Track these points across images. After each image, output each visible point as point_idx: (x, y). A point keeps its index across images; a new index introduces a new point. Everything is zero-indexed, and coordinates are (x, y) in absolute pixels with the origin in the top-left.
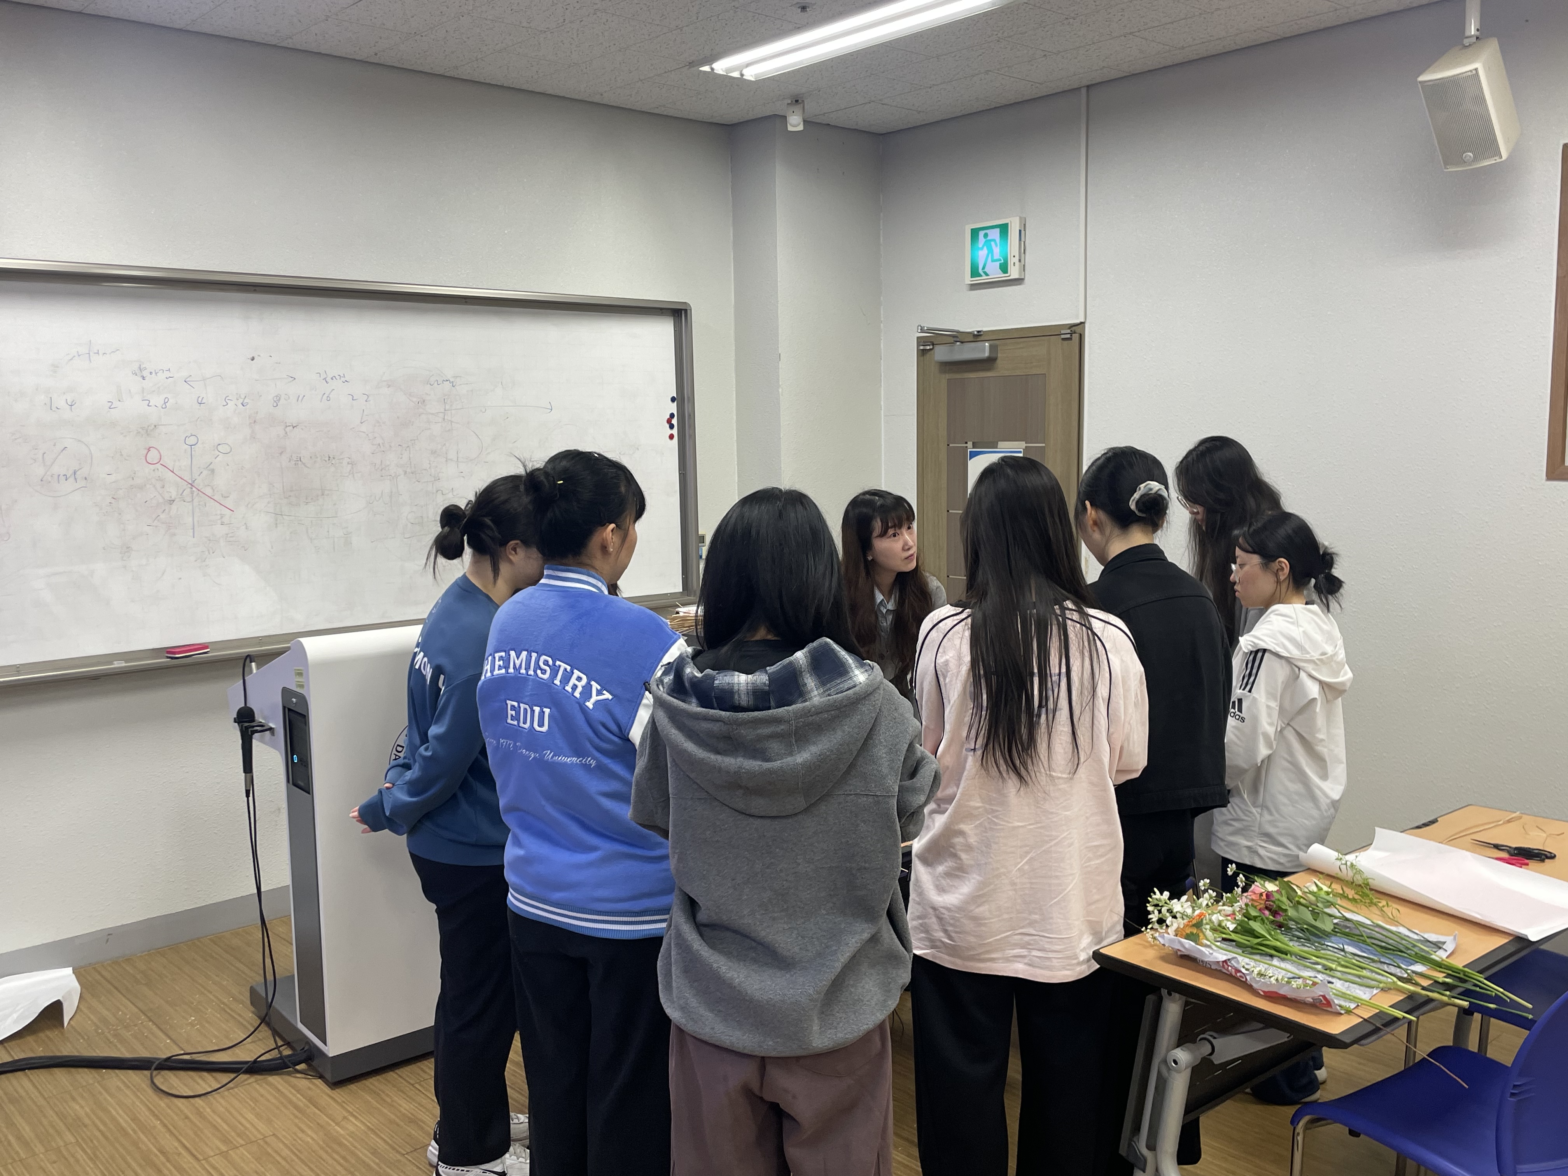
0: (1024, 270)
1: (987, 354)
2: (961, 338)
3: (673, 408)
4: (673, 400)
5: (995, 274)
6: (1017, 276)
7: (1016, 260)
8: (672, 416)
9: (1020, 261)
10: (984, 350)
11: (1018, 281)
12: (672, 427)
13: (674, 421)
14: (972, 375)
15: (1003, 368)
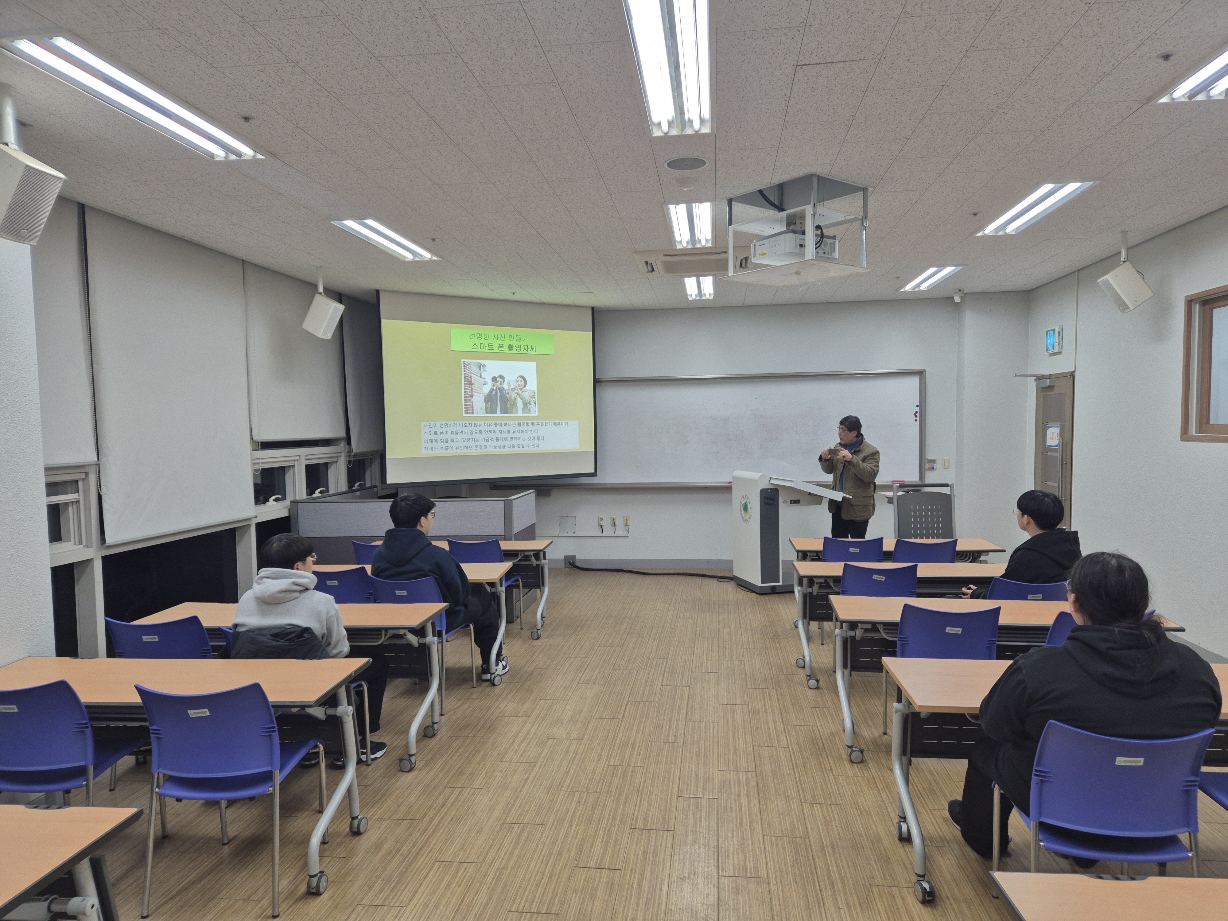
0: (1062, 348)
1: (1048, 384)
2: (1045, 377)
3: (918, 409)
4: (917, 406)
5: (1052, 351)
6: (1057, 351)
7: (1057, 344)
8: (917, 412)
9: (1059, 344)
10: (1048, 382)
11: (1059, 353)
12: (916, 416)
13: (918, 414)
14: (1048, 393)
15: (1056, 390)
